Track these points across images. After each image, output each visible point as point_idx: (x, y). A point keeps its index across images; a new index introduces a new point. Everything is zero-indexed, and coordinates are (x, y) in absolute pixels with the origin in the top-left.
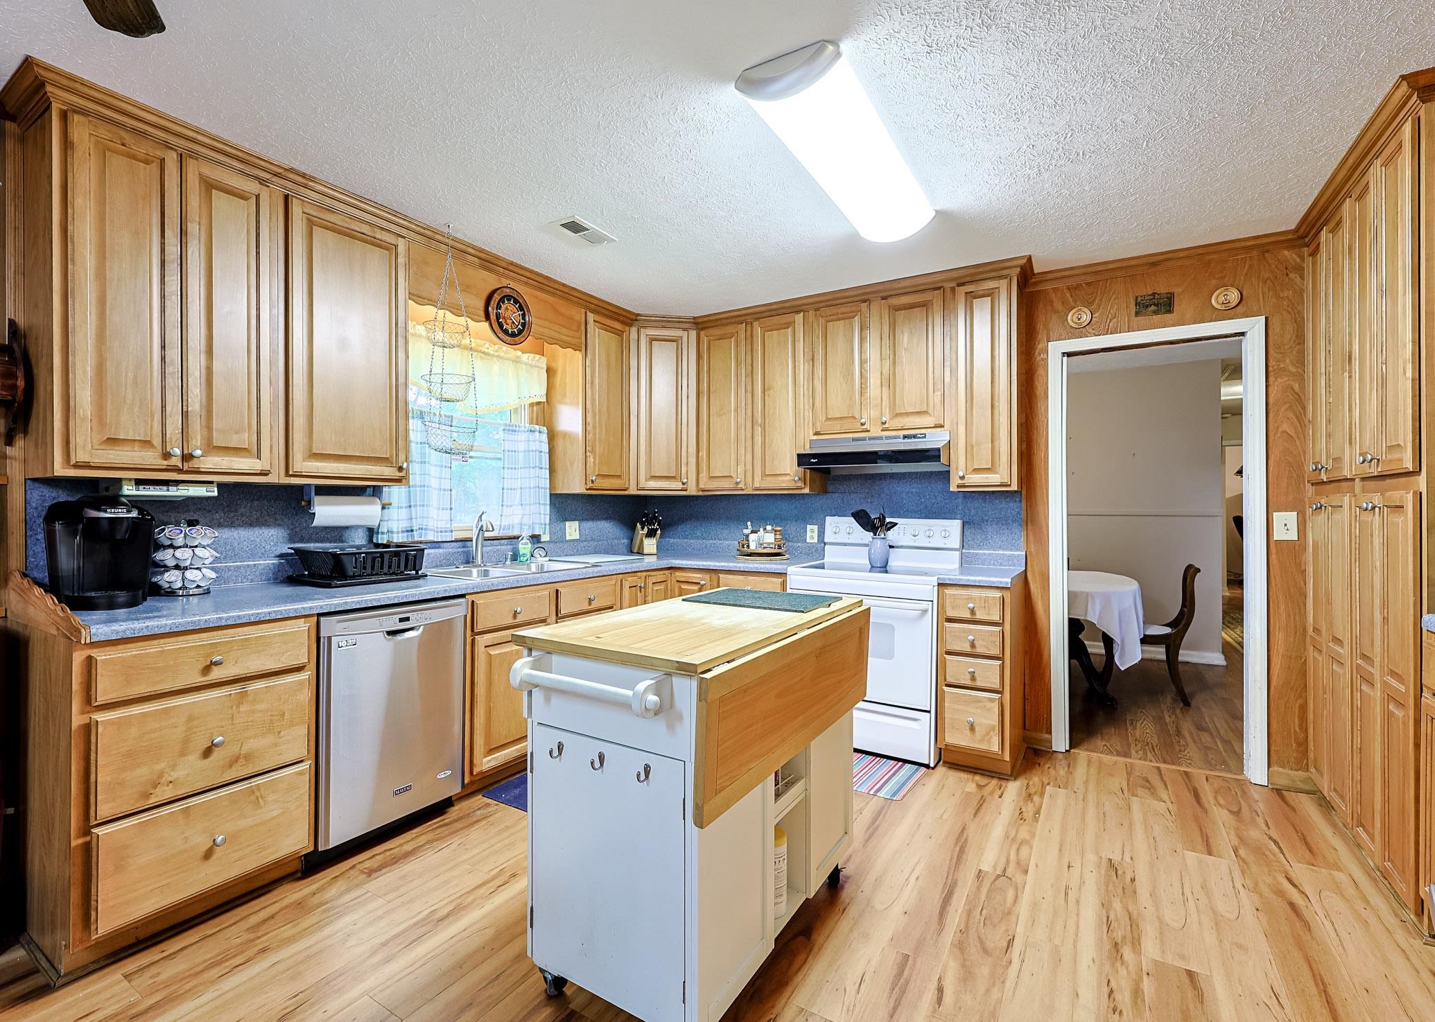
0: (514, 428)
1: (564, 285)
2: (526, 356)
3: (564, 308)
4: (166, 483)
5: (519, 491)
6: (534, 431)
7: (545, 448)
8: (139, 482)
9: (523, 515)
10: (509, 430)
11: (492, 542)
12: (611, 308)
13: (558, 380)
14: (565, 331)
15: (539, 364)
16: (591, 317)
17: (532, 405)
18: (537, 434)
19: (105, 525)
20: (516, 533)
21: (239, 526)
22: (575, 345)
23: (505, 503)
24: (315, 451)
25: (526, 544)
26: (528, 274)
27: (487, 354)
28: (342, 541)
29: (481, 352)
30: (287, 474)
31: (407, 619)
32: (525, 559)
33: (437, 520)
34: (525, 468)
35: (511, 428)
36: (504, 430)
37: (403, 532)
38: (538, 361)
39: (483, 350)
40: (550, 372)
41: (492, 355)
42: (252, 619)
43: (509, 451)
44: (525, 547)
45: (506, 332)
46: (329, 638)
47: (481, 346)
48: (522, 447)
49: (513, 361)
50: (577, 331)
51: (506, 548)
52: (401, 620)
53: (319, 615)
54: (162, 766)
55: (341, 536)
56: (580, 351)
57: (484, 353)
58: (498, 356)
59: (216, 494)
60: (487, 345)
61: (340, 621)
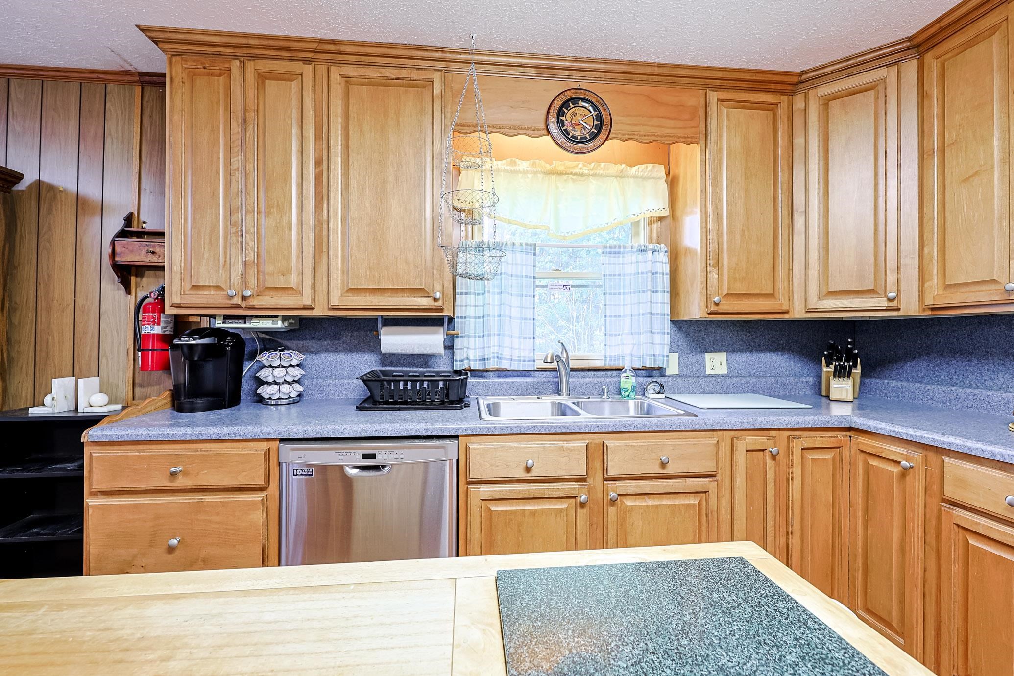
0: (617, 250)
1: (659, 65)
2: (635, 168)
3: (668, 95)
4: (244, 318)
5: (627, 319)
6: (644, 251)
7: (665, 268)
8: (226, 318)
9: (634, 345)
10: (610, 253)
11: (595, 373)
12: (747, 76)
13: (680, 187)
14: (671, 123)
15: (655, 175)
16: (711, 96)
17: (652, 221)
18: (650, 253)
20: (621, 365)
21: (341, 351)
22: (688, 137)
23: (608, 332)
24: (350, 287)
25: (627, 377)
26: (602, 66)
27: (582, 175)
28: (428, 367)
29: (571, 174)
31: (373, 456)
32: (627, 394)
33: (520, 349)
34: (635, 293)
35: (613, 250)
36: (603, 253)
37: (480, 360)
38: (651, 171)
39: (578, 171)
40: (670, 180)
41: (588, 175)
42: (213, 437)
43: (610, 275)
44: (628, 381)
45: (574, 139)
47: (573, 168)
48: (630, 269)
49: (616, 177)
50: (692, 119)
51: (609, 379)
52: (365, 456)
55: (420, 363)
56: (698, 142)
57: (576, 174)
58: (595, 175)
60: (581, 166)
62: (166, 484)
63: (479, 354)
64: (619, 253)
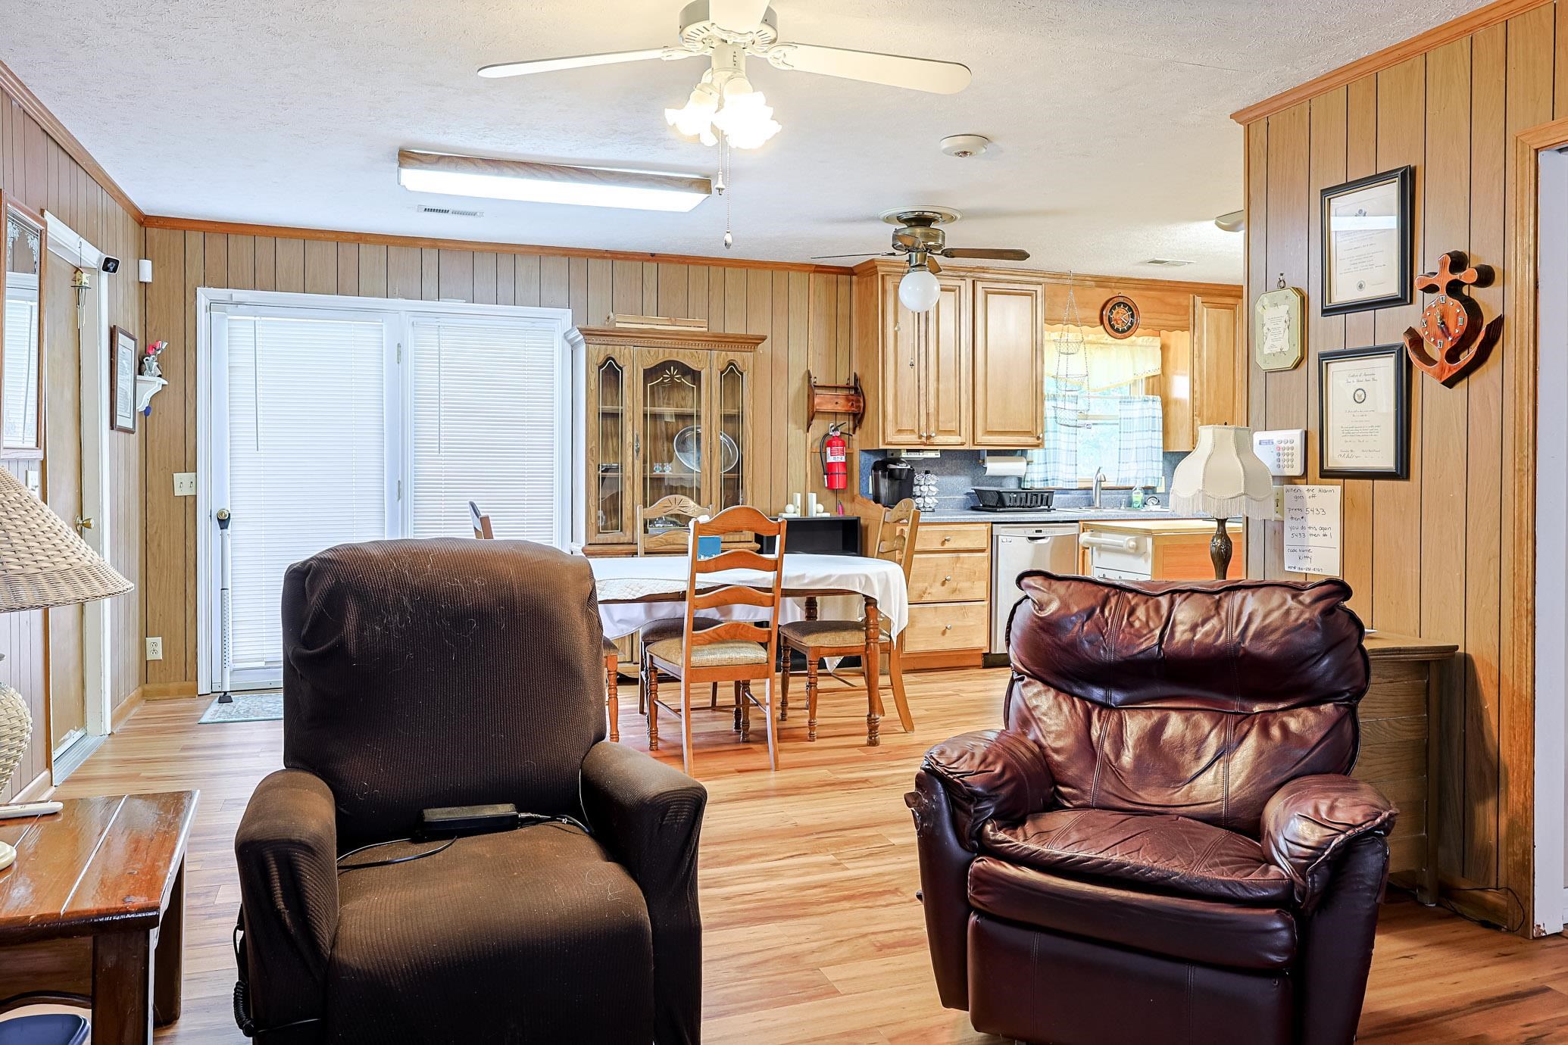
0: (1129, 400)
1: (1169, 281)
3: (1172, 298)
4: (919, 451)
5: (1134, 451)
6: (1147, 401)
7: (1159, 413)
8: (908, 451)
9: (1138, 470)
10: (1124, 402)
11: (1110, 491)
12: (1220, 288)
13: (1171, 354)
14: (1173, 317)
15: (1154, 344)
16: (1198, 300)
17: (1148, 378)
18: (1150, 403)
19: (897, 472)
20: (1131, 485)
21: (946, 475)
22: (1183, 327)
23: (1122, 461)
24: (988, 430)
25: (1138, 493)
26: (1136, 282)
27: (1107, 344)
28: (1002, 487)
29: (1100, 343)
30: (974, 444)
31: (1041, 531)
32: (1137, 506)
33: (1066, 473)
34: (1140, 431)
35: (1126, 400)
36: (1120, 402)
37: (1041, 481)
38: (1152, 341)
39: (1102, 341)
40: (1164, 348)
41: (1111, 344)
42: (962, 521)
43: (1124, 418)
44: (1138, 497)
45: (1117, 330)
46: (997, 536)
47: (1101, 339)
48: (1137, 414)
49: (1129, 346)
50: (1185, 315)
51: (1123, 496)
52: (1037, 531)
53: (993, 523)
54: (926, 584)
55: (1001, 483)
56: (1188, 330)
57: (1103, 344)
59: (939, 456)
61: (1003, 527)
62: (939, 547)
63: (1042, 476)
64: (1130, 402)
